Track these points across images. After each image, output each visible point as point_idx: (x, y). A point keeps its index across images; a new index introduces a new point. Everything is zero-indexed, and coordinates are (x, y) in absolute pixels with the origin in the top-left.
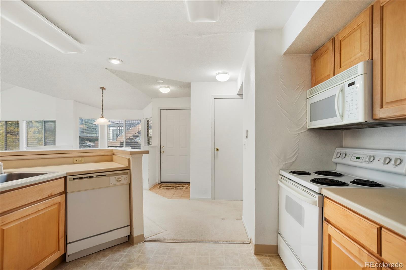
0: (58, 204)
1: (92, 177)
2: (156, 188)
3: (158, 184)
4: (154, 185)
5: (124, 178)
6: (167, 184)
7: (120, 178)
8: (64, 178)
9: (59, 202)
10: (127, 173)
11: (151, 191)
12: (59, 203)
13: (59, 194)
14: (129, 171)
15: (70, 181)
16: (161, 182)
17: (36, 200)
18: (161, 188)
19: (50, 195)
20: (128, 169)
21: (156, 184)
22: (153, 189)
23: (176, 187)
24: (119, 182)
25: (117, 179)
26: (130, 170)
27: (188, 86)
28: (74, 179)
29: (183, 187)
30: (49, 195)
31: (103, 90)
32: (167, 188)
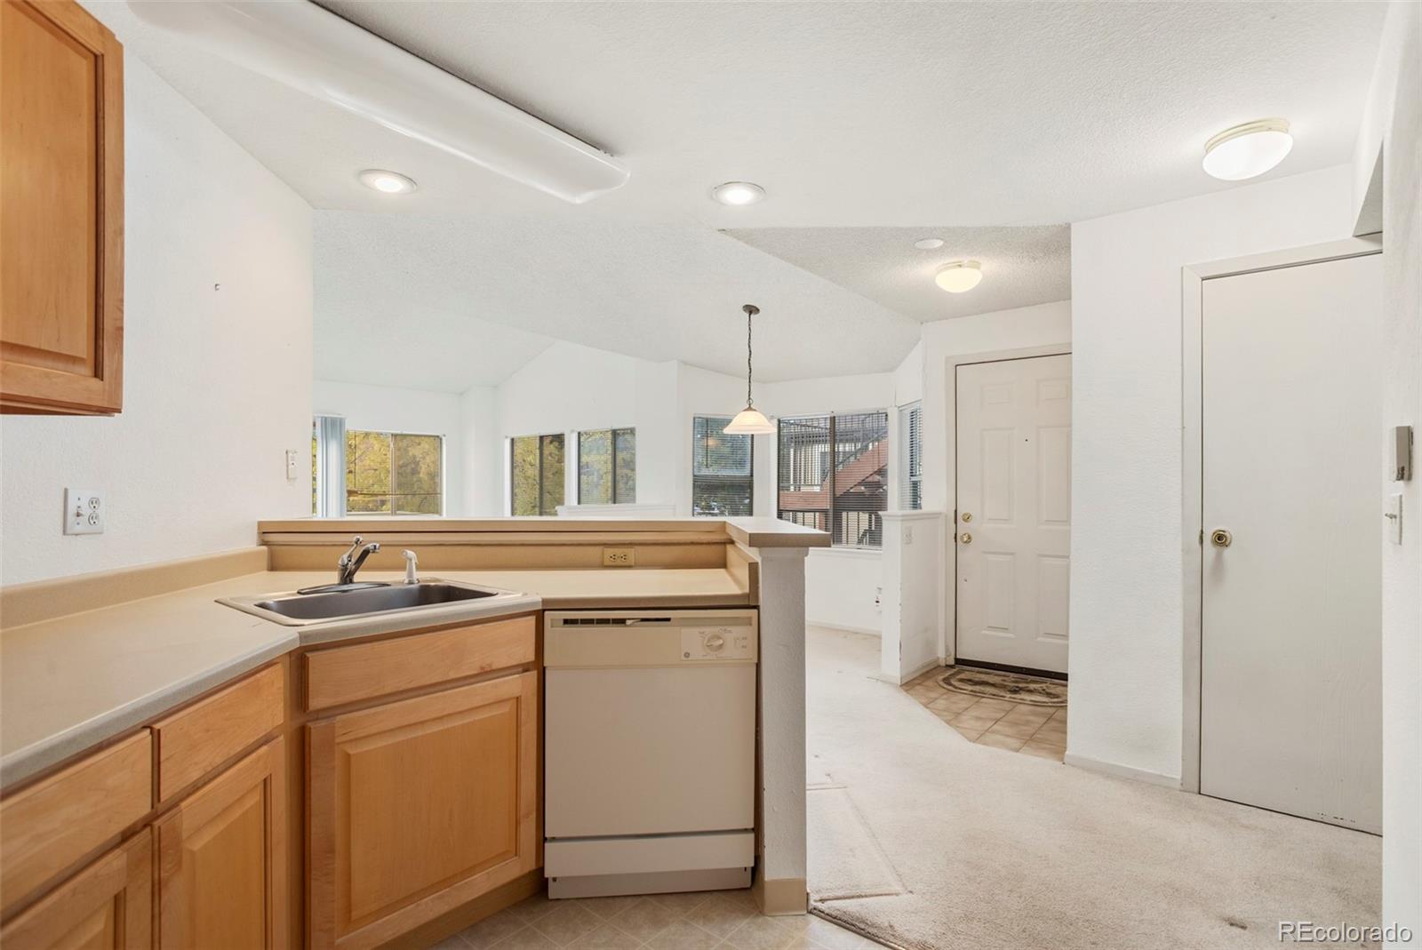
0: (515, 701)
1: (622, 622)
2: (930, 683)
3: (944, 665)
4: (925, 670)
5: (735, 637)
6: (981, 673)
7: (719, 638)
8: (534, 617)
9: (518, 695)
10: (748, 622)
11: (906, 691)
12: (517, 698)
13: (520, 669)
14: (755, 611)
15: (552, 627)
16: (959, 662)
17: (440, 680)
18: (951, 685)
19: (486, 670)
20: (749, 602)
21: (936, 666)
22: (919, 684)
23: (1015, 691)
24: (715, 651)
25: (709, 641)
26: (756, 607)
27: (1057, 243)
28: (566, 622)
29: (1049, 695)
30: (482, 668)
31: (752, 316)
32: (977, 688)
